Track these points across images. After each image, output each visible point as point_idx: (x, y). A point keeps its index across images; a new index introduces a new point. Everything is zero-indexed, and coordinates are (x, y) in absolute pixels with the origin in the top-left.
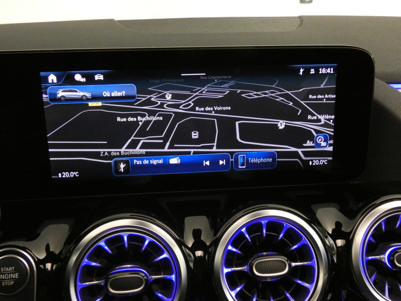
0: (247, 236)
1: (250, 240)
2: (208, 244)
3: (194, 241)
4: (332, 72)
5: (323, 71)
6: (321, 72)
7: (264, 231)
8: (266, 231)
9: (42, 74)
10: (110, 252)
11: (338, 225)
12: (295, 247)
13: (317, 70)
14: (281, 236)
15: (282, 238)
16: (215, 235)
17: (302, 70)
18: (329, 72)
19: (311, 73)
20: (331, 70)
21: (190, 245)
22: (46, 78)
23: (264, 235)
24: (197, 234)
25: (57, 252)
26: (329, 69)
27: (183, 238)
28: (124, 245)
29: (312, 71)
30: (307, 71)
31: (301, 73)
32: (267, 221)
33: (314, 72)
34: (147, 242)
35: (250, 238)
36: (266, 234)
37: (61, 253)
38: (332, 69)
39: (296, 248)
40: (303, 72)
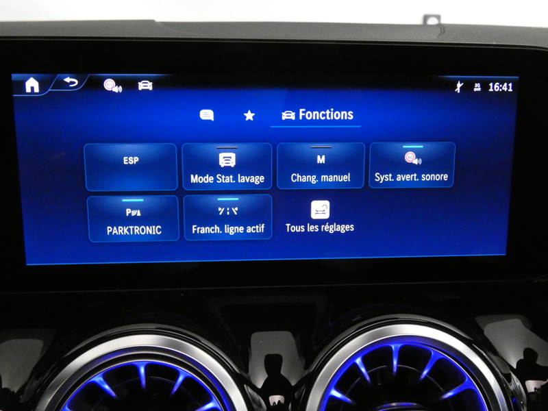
0: (363, 370)
1: (368, 378)
2: (293, 384)
3: (267, 376)
4: (510, 90)
5: (495, 87)
6: (491, 90)
7: (395, 362)
8: (398, 363)
9: (15, 77)
10: (113, 394)
11: (529, 354)
12: (450, 394)
13: (485, 86)
14: (425, 372)
15: (426, 377)
16: (307, 367)
17: (459, 85)
18: (506, 89)
19: (475, 90)
20: (508, 87)
21: (260, 385)
22: (22, 85)
23: (395, 370)
24: (273, 363)
25: (16, 389)
26: (505, 84)
27: (247, 371)
28: (139, 381)
29: (477, 88)
30: (468, 86)
31: (458, 90)
32: (400, 345)
33: (479, 89)
34: (181, 379)
35: (369, 374)
36: (398, 368)
37: (21, 390)
38: (510, 85)
39: (450, 397)
40: (461, 88)
